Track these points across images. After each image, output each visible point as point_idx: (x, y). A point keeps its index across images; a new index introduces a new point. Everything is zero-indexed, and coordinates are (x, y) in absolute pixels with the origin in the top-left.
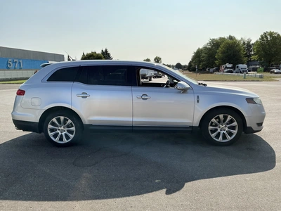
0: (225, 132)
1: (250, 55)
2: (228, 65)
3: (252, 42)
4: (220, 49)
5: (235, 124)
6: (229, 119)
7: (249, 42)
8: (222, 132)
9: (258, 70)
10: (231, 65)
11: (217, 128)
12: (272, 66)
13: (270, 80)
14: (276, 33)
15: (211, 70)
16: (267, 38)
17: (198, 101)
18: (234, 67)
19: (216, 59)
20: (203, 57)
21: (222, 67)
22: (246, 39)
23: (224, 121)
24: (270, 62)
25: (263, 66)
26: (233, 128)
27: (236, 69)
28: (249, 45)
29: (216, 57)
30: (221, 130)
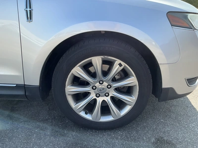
0: (108, 99)
5: (132, 81)
6: (116, 68)
8: (100, 100)
11: (89, 89)
17: (30, 17)
23: (105, 73)
26: (128, 91)
30: (98, 95)
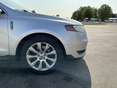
0: (45, 60)
1: (96, 15)
2: (87, 18)
3: (97, 9)
4: (83, 11)
5: (54, 52)
6: (47, 47)
7: (96, 9)
9: (99, 21)
10: (88, 18)
11: (36, 56)
12: (105, 19)
13: (103, 24)
14: (107, 5)
15: (80, 21)
16: (103, 7)
17: (12, 28)
18: (89, 19)
19: (82, 16)
20: (77, 15)
21: (84, 19)
22: (95, 8)
24: (104, 18)
25: (101, 19)
27: (90, 20)
28: (96, 10)
29: (82, 15)
30: (40, 59)
